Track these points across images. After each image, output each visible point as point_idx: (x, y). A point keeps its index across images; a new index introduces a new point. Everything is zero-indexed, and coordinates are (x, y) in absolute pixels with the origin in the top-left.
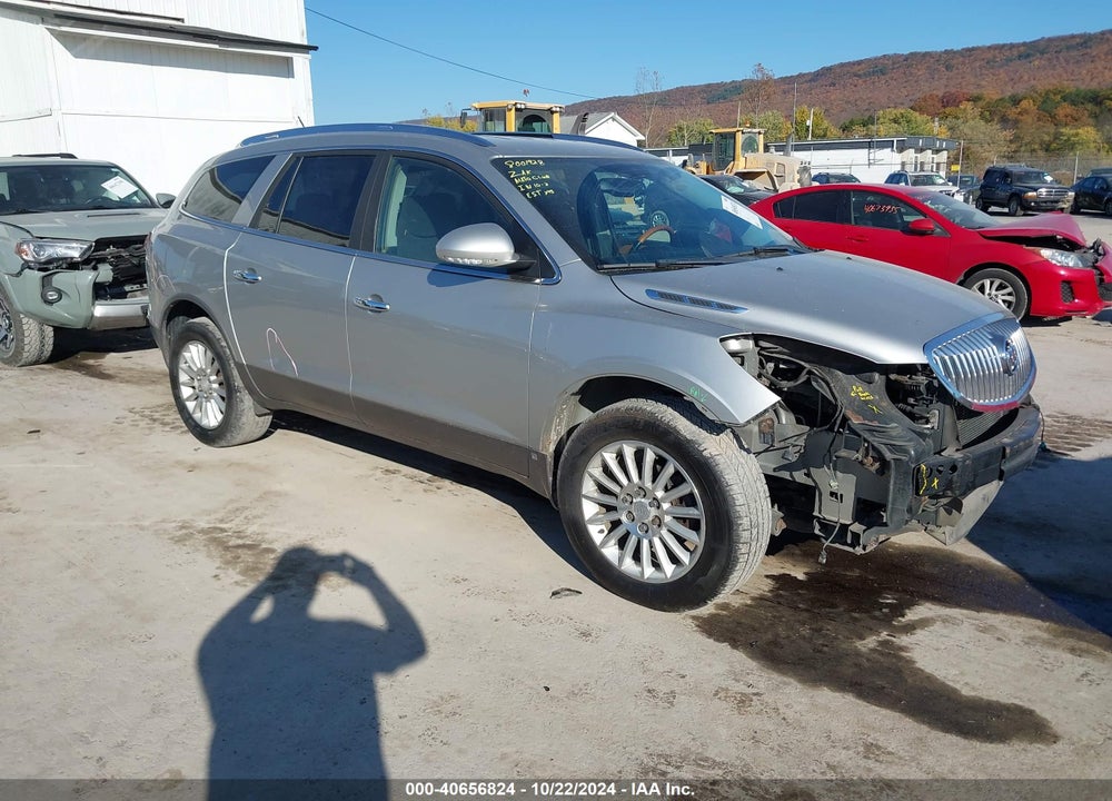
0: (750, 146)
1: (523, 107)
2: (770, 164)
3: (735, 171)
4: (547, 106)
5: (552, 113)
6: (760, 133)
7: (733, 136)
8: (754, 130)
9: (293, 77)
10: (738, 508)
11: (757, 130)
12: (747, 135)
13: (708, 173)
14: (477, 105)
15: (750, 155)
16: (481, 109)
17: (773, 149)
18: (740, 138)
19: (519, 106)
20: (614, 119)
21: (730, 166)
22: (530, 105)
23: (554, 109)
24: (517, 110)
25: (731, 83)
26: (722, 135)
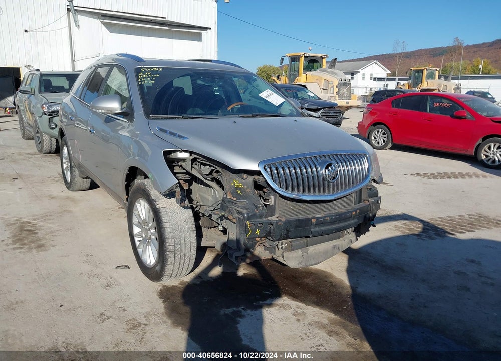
0: (431, 76)
1: (308, 55)
2: (440, 85)
3: (421, 88)
4: (320, 55)
5: (323, 58)
6: (436, 70)
7: (422, 71)
8: (433, 69)
9: (201, 41)
10: (166, 234)
11: (435, 69)
12: (428, 71)
13: (409, 89)
14: (288, 54)
15: (430, 81)
16: (290, 56)
17: (443, 78)
18: (425, 72)
19: (306, 55)
20: (376, 63)
21: (419, 86)
22: (312, 54)
23: (323, 56)
24: (305, 57)
25: (447, 47)
26: (417, 71)
